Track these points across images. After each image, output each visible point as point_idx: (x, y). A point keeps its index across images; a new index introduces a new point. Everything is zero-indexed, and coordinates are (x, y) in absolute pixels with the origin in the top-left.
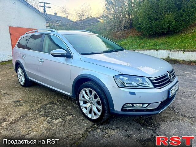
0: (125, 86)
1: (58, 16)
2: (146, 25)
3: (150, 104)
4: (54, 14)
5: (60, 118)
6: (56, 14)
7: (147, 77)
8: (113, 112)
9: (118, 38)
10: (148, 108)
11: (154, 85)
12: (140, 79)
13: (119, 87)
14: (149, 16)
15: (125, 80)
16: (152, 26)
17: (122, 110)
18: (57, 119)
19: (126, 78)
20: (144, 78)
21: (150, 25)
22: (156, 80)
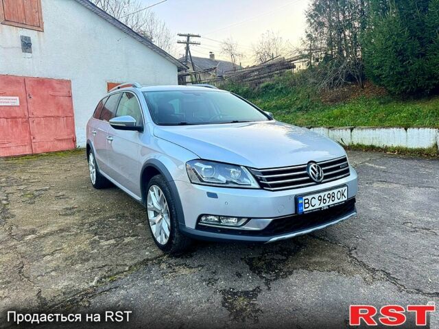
0: (203, 181)
1: (216, 61)
2: (392, 69)
3: (249, 219)
4: (208, 57)
5: (114, 238)
6: (212, 56)
7: (246, 167)
8: (184, 230)
9: (331, 101)
10: (246, 228)
11: (260, 184)
12: (232, 170)
13: (191, 183)
14: (400, 47)
15: (203, 169)
16: (406, 71)
17: (198, 227)
18: (108, 240)
19: (203, 167)
20: (242, 167)
21: (402, 70)
22: (264, 173)
